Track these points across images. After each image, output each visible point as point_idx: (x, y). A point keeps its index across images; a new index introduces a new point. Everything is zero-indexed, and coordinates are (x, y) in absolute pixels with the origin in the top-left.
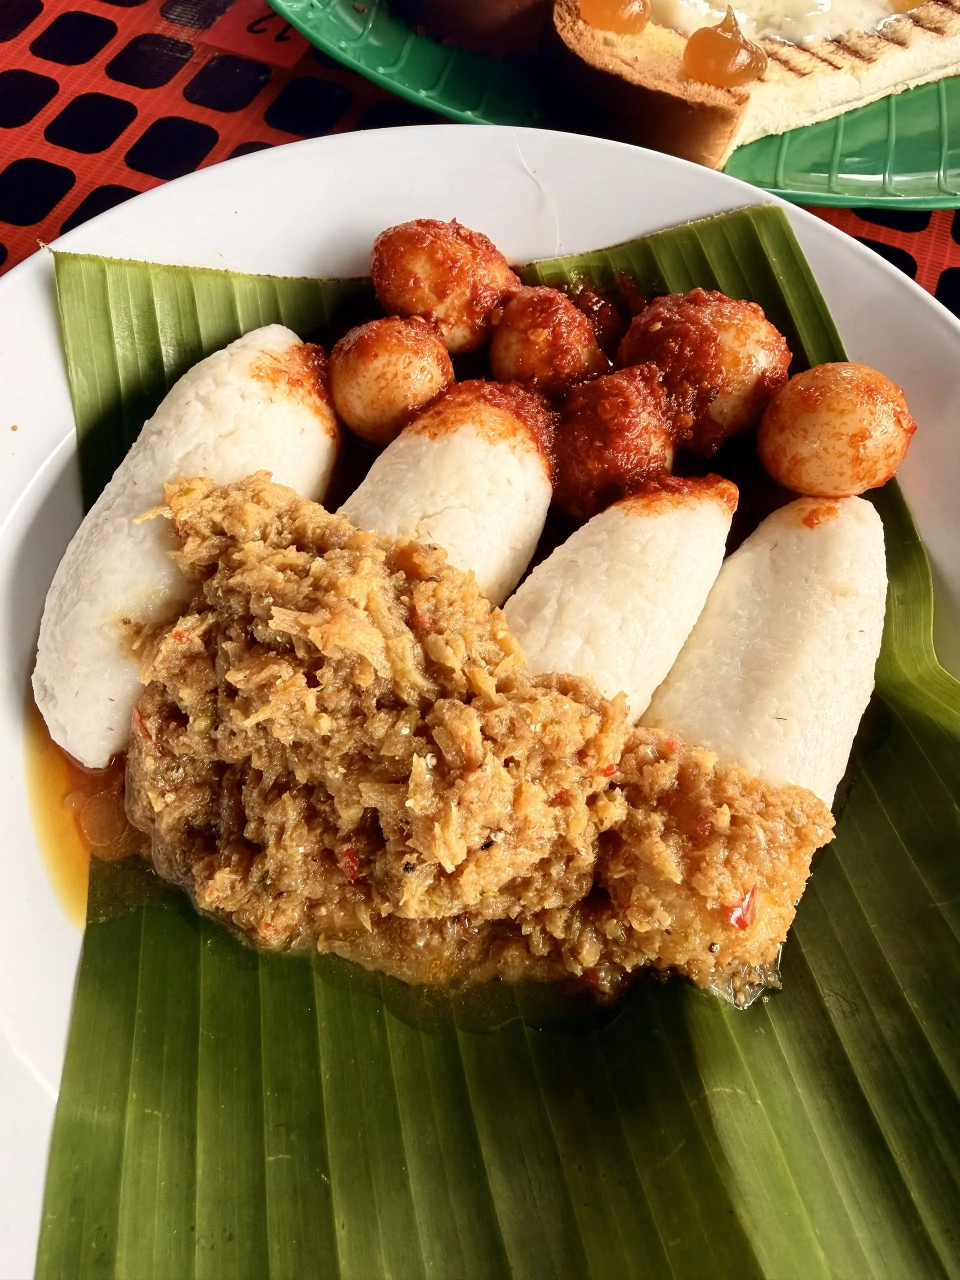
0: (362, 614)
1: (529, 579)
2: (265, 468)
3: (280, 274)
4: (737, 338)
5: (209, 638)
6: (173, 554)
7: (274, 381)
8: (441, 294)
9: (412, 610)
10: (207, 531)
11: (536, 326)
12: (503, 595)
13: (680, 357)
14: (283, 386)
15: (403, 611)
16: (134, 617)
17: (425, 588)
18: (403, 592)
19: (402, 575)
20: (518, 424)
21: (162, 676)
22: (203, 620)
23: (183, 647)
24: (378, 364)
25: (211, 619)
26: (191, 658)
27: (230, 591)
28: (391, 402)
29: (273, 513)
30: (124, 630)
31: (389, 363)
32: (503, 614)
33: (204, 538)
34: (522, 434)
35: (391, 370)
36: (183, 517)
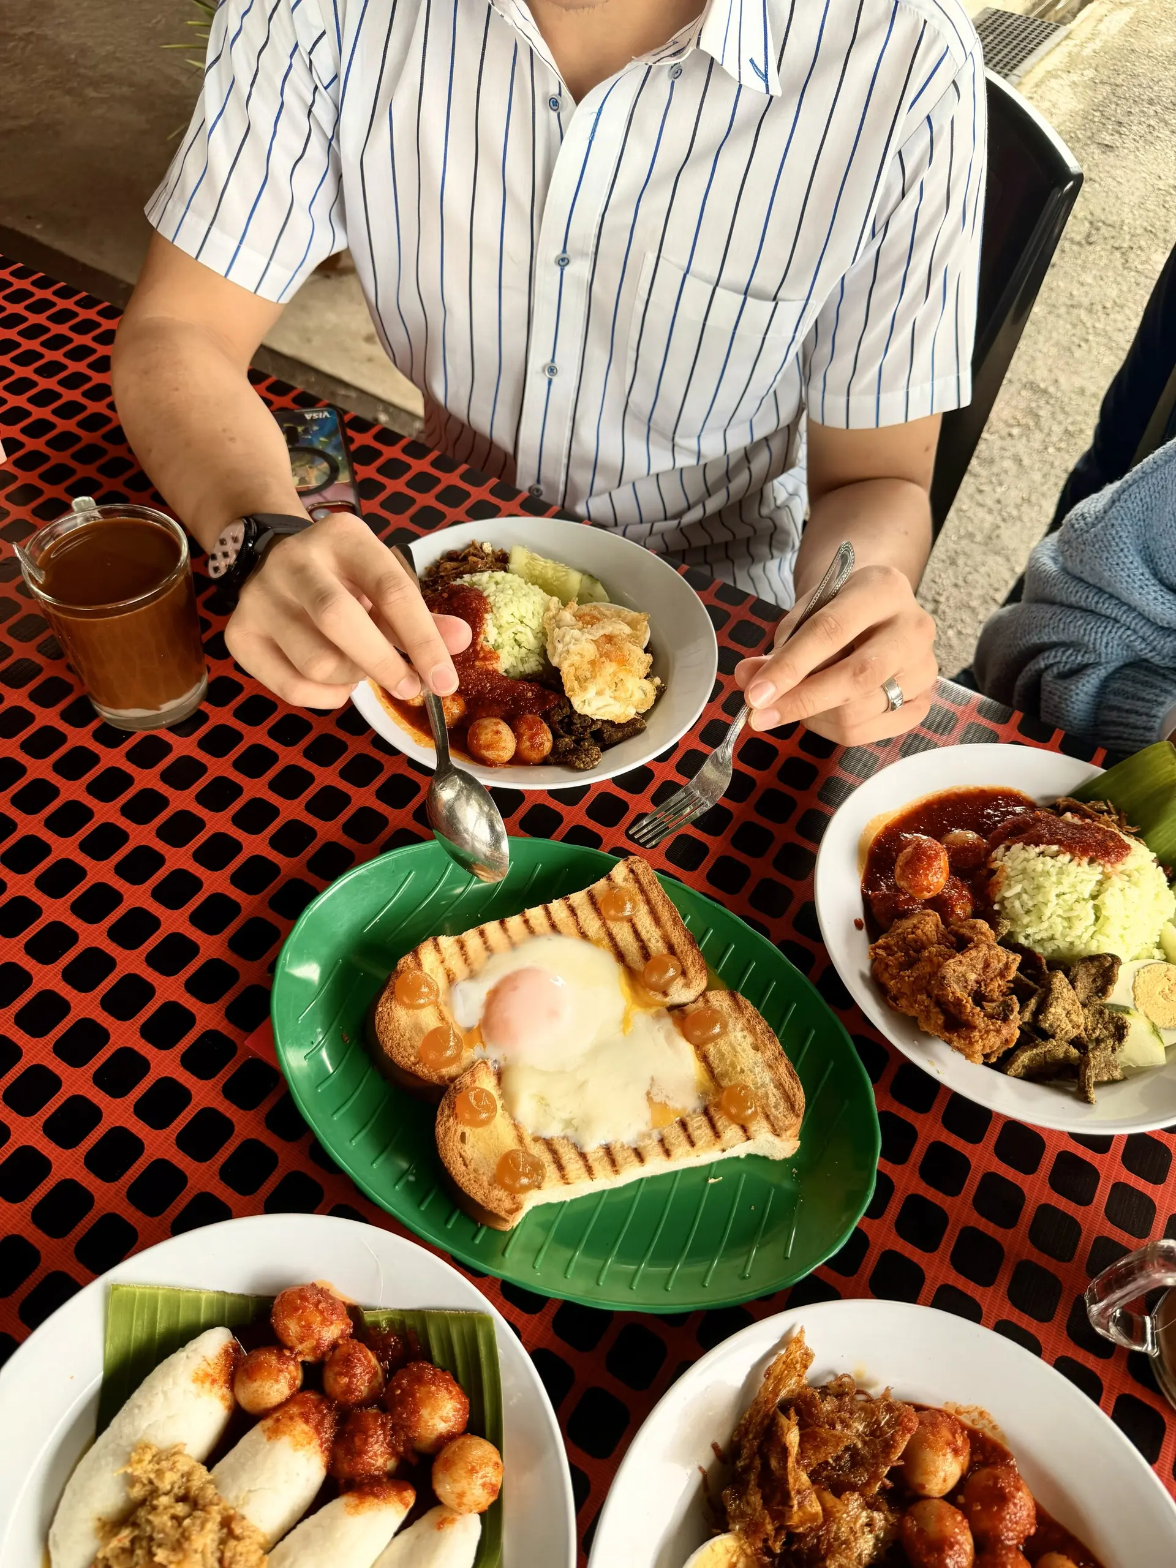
0: (198, 1556)
1: (281, 1544)
2: (185, 1441)
3: (229, 1290)
4: (430, 1414)
5: (133, 1541)
6: (128, 1489)
7: (203, 1382)
8: (301, 1340)
9: (222, 1553)
10: (145, 1481)
11: (341, 1374)
12: (275, 1540)
13: (400, 1417)
14: (207, 1385)
15: (218, 1554)
16: (104, 1517)
17: (232, 1543)
18: (223, 1542)
19: (225, 1531)
20: (315, 1436)
21: (109, 1555)
22: (132, 1532)
23: (120, 1545)
24: (256, 1385)
25: (136, 1533)
26: (123, 1550)
27: (149, 1522)
28: (258, 1404)
29: (179, 1474)
30: (98, 1524)
31: (261, 1386)
32: (267, 1557)
33: (144, 1485)
34: (316, 1442)
35: (261, 1390)
36: (136, 1473)
